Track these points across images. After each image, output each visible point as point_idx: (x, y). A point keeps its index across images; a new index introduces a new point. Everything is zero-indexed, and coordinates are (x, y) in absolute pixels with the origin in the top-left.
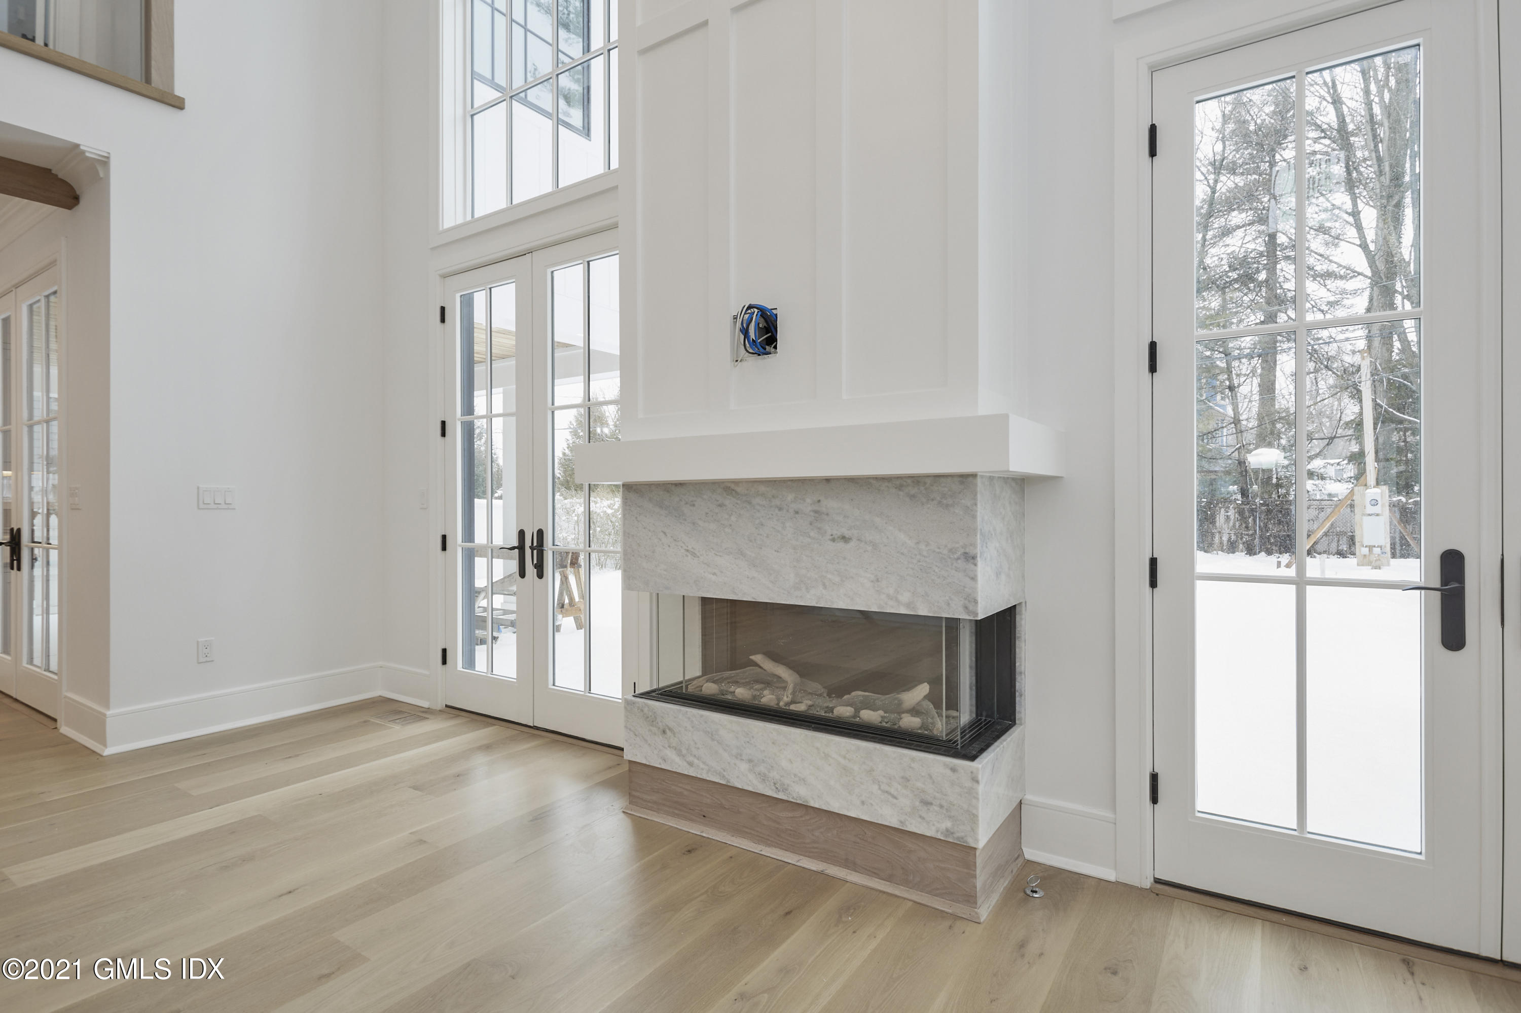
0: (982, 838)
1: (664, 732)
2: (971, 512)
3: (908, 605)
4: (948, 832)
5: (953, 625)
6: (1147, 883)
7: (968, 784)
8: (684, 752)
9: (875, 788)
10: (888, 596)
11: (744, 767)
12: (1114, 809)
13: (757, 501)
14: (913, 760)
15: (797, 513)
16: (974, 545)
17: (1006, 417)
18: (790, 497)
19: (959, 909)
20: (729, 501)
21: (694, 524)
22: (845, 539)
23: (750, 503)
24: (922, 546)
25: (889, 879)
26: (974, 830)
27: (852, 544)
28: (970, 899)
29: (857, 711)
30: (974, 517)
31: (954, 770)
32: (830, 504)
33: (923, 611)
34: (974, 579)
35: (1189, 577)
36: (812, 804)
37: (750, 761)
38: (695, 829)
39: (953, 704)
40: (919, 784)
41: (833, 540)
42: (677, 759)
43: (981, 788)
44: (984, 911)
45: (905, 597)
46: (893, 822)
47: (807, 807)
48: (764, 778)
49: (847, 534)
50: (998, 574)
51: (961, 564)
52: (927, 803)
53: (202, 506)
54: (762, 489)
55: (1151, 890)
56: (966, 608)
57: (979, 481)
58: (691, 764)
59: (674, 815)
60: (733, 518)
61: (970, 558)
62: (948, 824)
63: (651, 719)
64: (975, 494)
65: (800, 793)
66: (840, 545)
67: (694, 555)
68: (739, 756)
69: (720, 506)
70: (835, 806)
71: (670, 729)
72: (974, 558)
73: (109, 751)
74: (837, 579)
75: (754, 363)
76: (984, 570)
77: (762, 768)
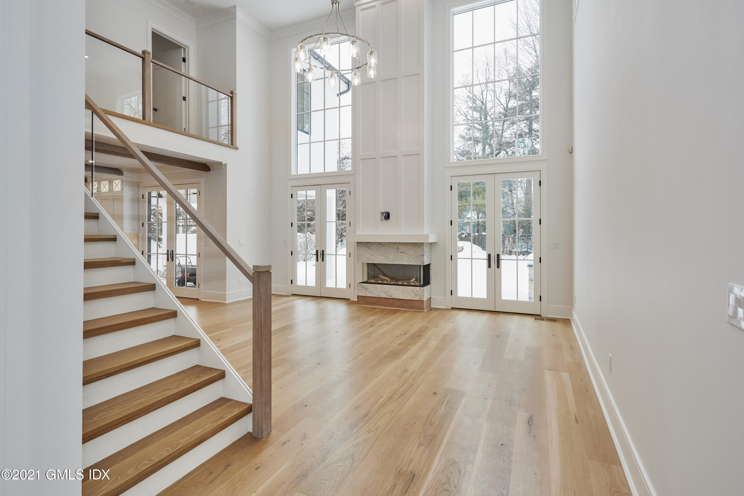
0: (425, 299)
1: (366, 289)
2: (423, 248)
3: (413, 263)
4: (420, 299)
5: (420, 266)
6: (451, 308)
7: (423, 291)
8: (370, 292)
9: (408, 294)
10: (410, 262)
11: (383, 293)
12: (445, 297)
13: (386, 246)
14: (414, 288)
15: (394, 248)
16: (424, 253)
17: (428, 235)
18: (392, 245)
19: (421, 311)
20: (380, 246)
21: (373, 250)
22: (402, 252)
23: (384, 246)
24: (416, 254)
25: (410, 308)
26: (424, 298)
27: (404, 253)
28: (423, 309)
29: (403, 283)
30: (424, 249)
31: (420, 289)
32: (400, 247)
33: (416, 264)
34: (424, 259)
35: (457, 259)
36: (396, 298)
37: (384, 292)
38: (373, 306)
39: (420, 282)
40: (415, 292)
41: (400, 253)
42: (369, 294)
43: (425, 291)
44: (425, 311)
45: (413, 262)
46: (411, 299)
47: (395, 299)
48: (387, 295)
49: (403, 252)
50: (427, 258)
51: (422, 256)
52: (416, 295)
53: (240, 245)
54: (387, 244)
55: (451, 309)
56: (422, 263)
57: (424, 244)
58: (372, 294)
59: (368, 305)
60: (381, 249)
61: (423, 255)
62: (420, 298)
63: (363, 287)
64: (424, 246)
65: (394, 296)
66: (402, 253)
67: (373, 255)
68: (382, 292)
69: (378, 246)
70: (401, 298)
71: (367, 288)
72: (424, 255)
73: (227, 302)
74: (401, 259)
75: (385, 221)
76: (425, 257)
77: (387, 293)
